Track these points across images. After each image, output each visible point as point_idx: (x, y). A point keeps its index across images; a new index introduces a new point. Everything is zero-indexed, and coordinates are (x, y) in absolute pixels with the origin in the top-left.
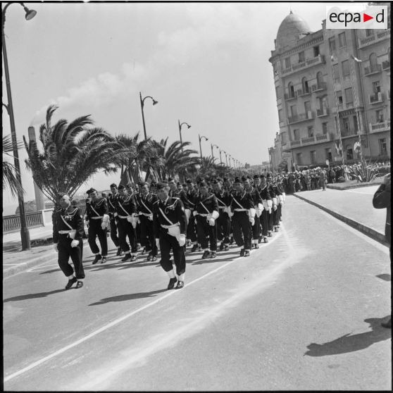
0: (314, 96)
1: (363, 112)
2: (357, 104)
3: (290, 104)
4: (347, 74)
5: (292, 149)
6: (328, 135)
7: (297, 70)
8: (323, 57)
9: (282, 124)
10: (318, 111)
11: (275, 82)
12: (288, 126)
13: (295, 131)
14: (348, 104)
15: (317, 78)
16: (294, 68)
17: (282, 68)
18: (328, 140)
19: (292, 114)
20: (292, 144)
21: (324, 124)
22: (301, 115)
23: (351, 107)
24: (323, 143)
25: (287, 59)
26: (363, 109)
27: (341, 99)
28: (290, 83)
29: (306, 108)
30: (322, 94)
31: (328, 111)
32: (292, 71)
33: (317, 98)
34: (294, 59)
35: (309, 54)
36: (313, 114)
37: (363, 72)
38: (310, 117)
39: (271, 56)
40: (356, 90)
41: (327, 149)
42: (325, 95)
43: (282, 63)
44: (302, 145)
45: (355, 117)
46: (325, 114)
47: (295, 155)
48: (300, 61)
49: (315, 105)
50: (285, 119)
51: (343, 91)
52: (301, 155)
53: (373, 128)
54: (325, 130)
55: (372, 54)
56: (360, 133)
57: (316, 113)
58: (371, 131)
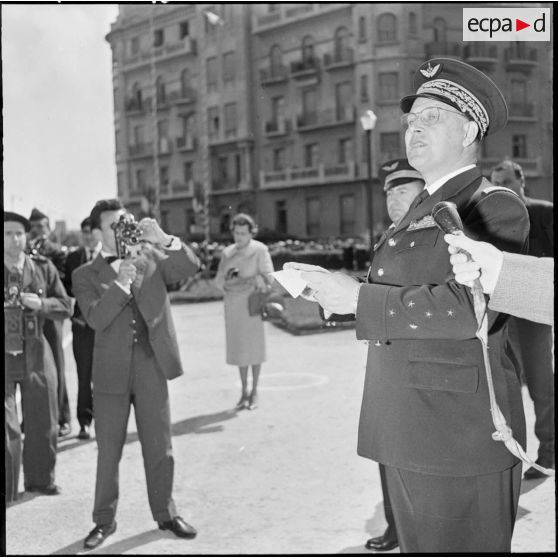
0: (174, 111)
1: (252, 149)
3: (134, 123)
4: (229, 78)
6: (191, 184)
8: (194, 43)
9: (120, 157)
10: (179, 139)
11: (114, 79)
12: (128, 161)
13: (139, 172)
14: (228, 132)
15: (183, 79)
17: (124, 54)
18: (190, 194)
19: (137, 139)
21: (188, 165)
22: (150, 144)
23: (232, 138)
24: (181, 199)
25: (133, 41)
26: (252, 145)
27: (217, 120)
28: (136, 84)
29: (160, 132)
30: (186, 110)
33: (179, 115)
34: (147, 41)
35: (172, 34)
36: (170, 145)
37: (257, 77)
40: (242, 108)
42: (192, 113)
43: (125, 46)
45: (238, 158)
46: (189, 147)
48: (155, 46)
49: (175, 130)
50: (124, 149)
51: (221, 106)
53: (268, 179)
54: (188, 175)
55: (275, 46)
56: (244, 186)
57: (175, 143)
58: (263, 185)
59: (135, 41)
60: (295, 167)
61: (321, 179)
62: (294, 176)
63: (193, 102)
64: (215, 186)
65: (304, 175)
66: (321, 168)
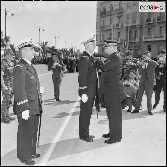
0: (116, 15)
1: (141, 28)
2: (138, 23)
3: (103, 19)
5: (100, 45)
6: (120, 39)
9: (97, 30)
10: (117, 24)
12: (100, 31)
13: (103, 35)
14: (133, 22)
15: (119, 5)
18: (120, 42)
19: (103, 25)
20: (100, 42)
21: (119, 33)
22: (107, 26)
23: (134, 24)
26: (141, 26)
28: (104, 7)
29: (110, 22)
30: (120, 15)
31: (122, 26)
33: (117, 17)
38: (112, 28)
42: (122, 16)
45: (136, 31)
46: (120, 27)
47: (101, 49)
49: (115, 21)
50: (99, 27)
51: (132, 13)
53: (145, 38)
54: (119, 36)
56: (137, 40)
57: (115, 25)
58: (144, 40)
60: (155, 34)
62: (155, 37)
63: (122, 12)
65: (158, 37)
66: (164, 35)
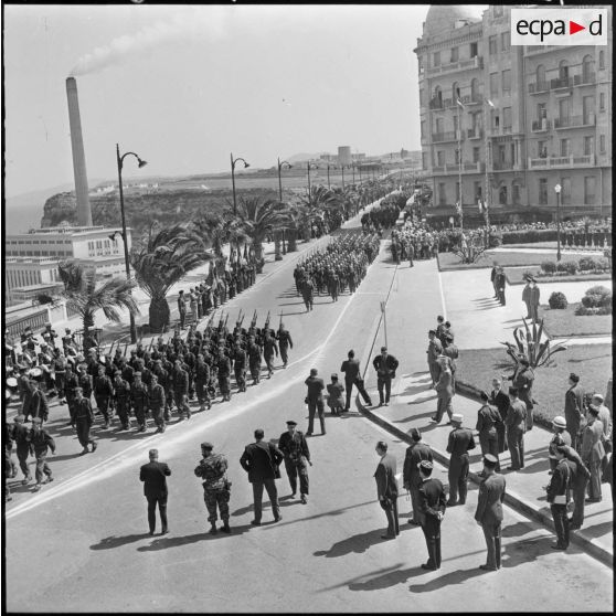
0: (466, 110)
1: (523, 140)
2: (516, 129)
3: (436, 116)
4: (507, 89)
5: (434, 177)
6: (478, 164)
7: (447, 72)
8: (481, 60)
9: (424, 141)
10: (470, 131)
11: (420, 83)
12: (432, 145)
13: (439, 153)
14: (505, 128)
15: (472, 86)
16: (444, 69)
17: (429, 65)
18: (478, 171)
19: (438, 130)
20: (434, 170)
21: (476, 149)
22: (448, 133)
23: (508, 133)
24: (471, 175)
25: (435, 54)
26: (523, 137)
27: (497, 119)
28: (438, 87)
29: (455, 125)
30: (475, 109)
31: (482, 134)
32: (441, 73)
33: (470, 113)
34: (446, 56)
35: (465, 51)
36: (463, 135)
37: (527, 89)
38: (459, 138)
39: (416, 46)
40: (516, 111)
41: (477, 183)
42: (480, 111)
43: (429, 58)
44: (446, 173)
45: (513, 146)
46: (477, 137)
47: (437, 185)
48: (452, 61)
49: (466, 124)
50: (429, 136)
51: (501, 109)
52: (445, 187)
53: (534, 163)
54: (476, 158)
55: (539, 66)
56: (517, 167)
57: (466, 132)
58: (530, 168)
59: (436, 54)
60: (554, 156)
61: (572, 165)
62: (552, 162)
63: (481, 104)
64: (496, 166)
65: (560, 162)
66: (571, 157)
